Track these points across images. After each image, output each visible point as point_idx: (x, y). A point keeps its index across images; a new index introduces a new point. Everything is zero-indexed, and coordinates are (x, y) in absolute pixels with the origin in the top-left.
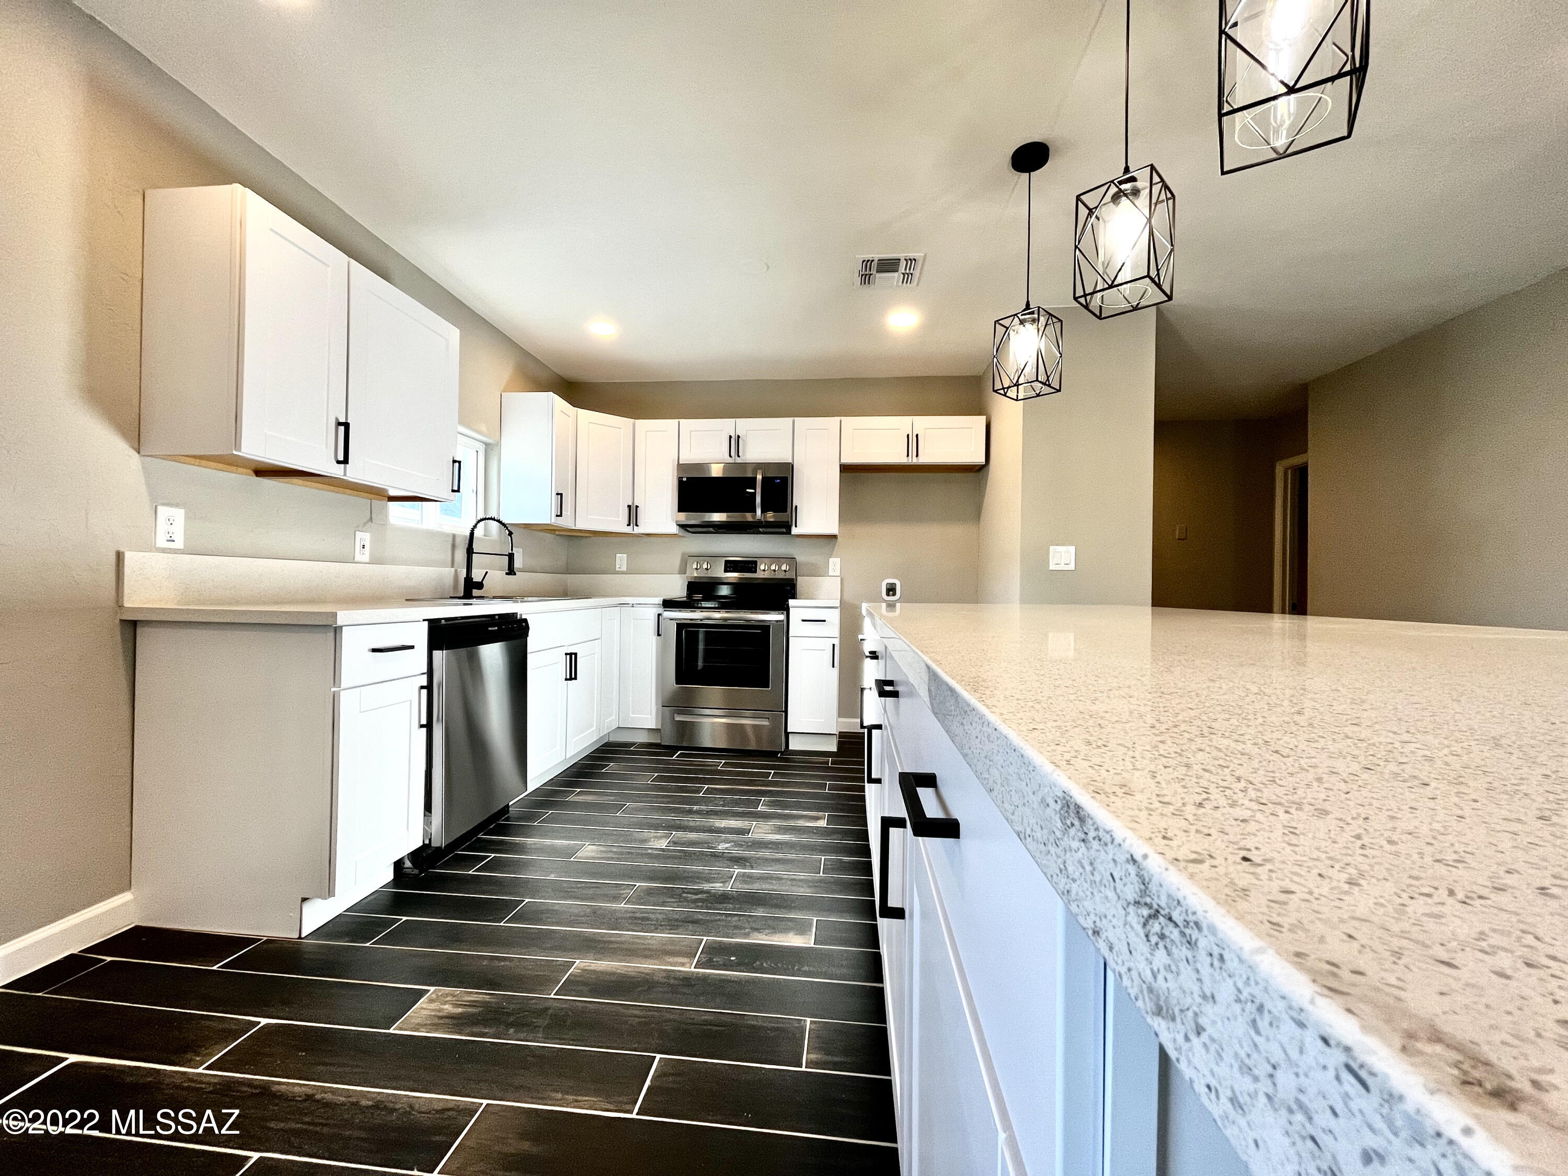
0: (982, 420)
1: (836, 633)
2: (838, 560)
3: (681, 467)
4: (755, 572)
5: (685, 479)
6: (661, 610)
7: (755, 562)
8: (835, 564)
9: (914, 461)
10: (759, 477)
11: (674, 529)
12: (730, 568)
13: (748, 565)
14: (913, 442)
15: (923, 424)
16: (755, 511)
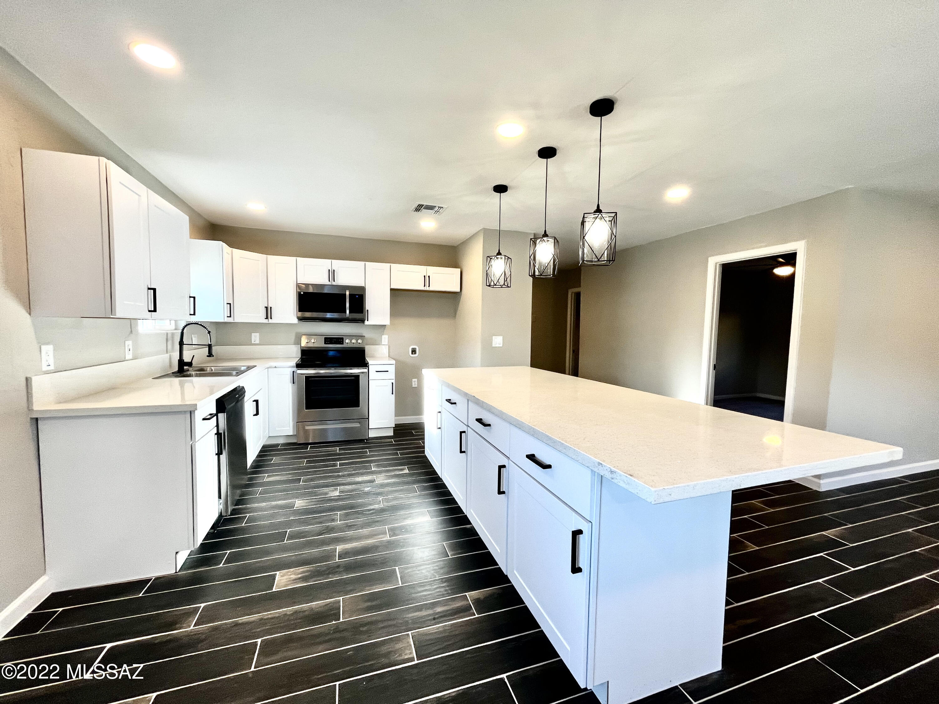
0: (459, 270)
1: (393, 377)
2: (387, 336)
3: (298, 286)
4: (343, 344)
5: (302, 293)
6: (295, 369)
7: (343, 339)
8: (385, 339)
9: (427, 288)
10: (348, 293)
11: (295, 321)
12: (328, 341)
13: (339, 340)
14: (427, 279)
15: (432, 271)
16: (345, 312)
